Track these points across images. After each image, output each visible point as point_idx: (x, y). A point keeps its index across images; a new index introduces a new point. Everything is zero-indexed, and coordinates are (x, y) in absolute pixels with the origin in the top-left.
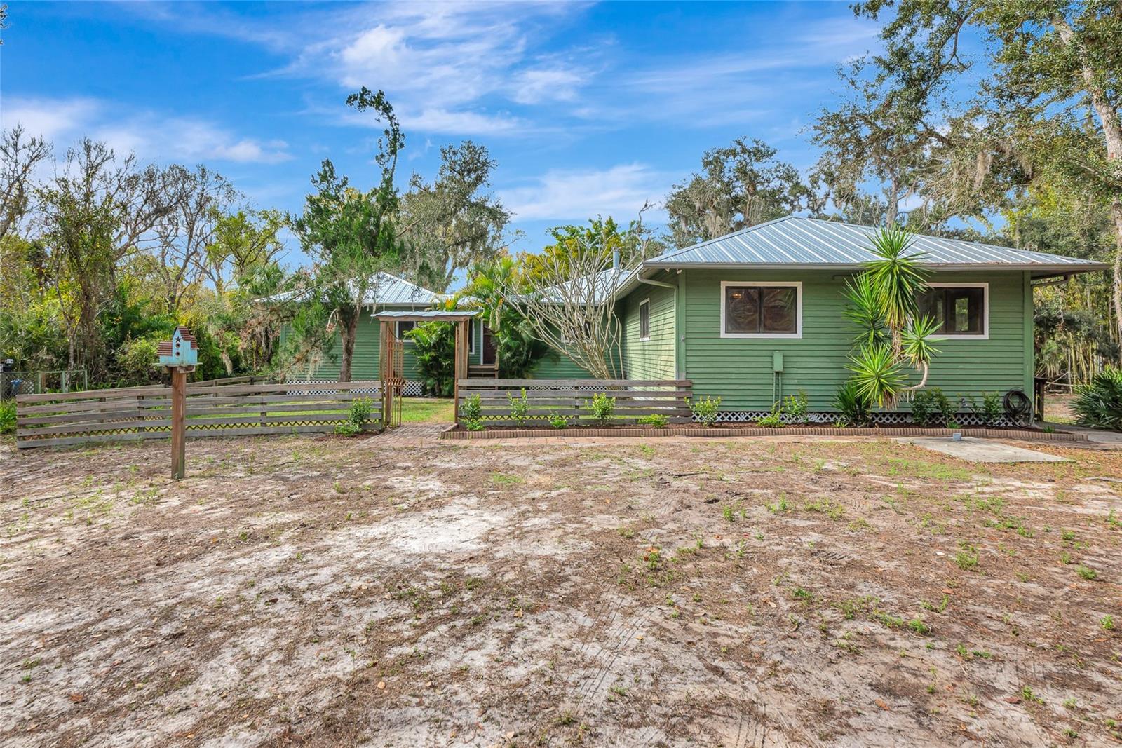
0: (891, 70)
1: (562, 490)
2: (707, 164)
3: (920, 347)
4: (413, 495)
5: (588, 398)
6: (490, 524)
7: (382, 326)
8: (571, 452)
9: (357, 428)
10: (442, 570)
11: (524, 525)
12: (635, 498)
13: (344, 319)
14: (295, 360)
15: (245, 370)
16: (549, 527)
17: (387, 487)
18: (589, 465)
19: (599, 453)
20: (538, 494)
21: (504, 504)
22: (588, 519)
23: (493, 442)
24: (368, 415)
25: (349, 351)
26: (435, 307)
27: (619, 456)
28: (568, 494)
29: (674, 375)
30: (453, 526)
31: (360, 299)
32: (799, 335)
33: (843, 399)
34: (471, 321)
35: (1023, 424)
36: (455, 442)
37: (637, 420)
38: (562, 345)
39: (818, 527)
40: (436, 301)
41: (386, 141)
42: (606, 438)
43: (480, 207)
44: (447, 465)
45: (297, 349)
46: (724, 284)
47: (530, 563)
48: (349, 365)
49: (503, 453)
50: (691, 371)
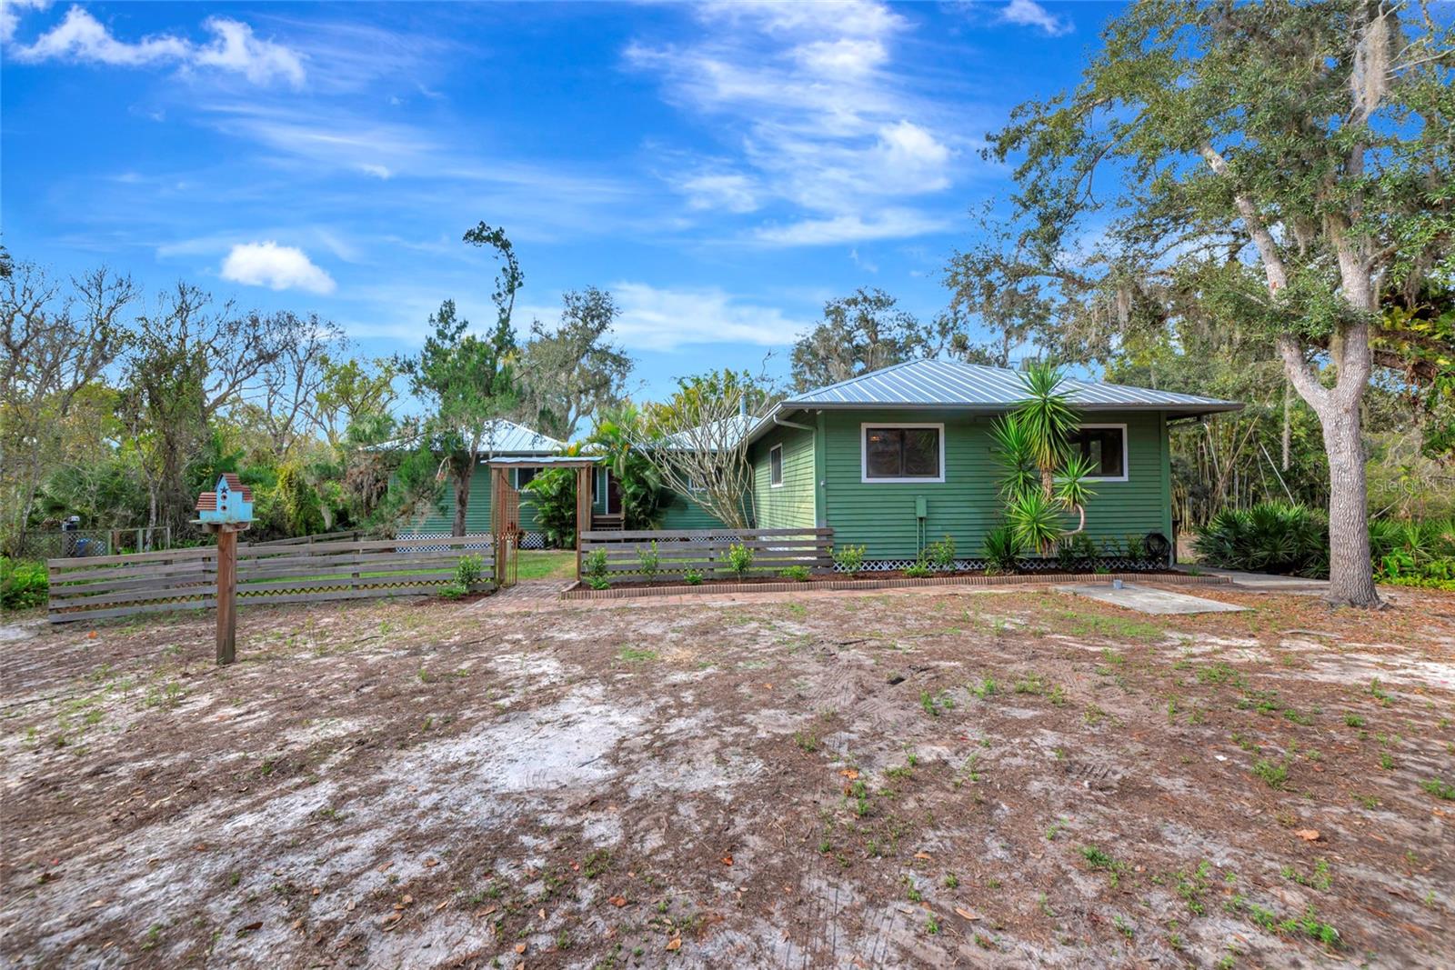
0: (1027, 207)
1: (709, 670)
2: (828, 314)
3: (1075, 489)
4: (520, 684)
5: (724, 549)
6: (620, 729)
7: (494, 473)
8: (711, 614)
9: (464, 589)
10: (549, 831)
11: (666, 731)
12: (801, 678)
13: (457, 468)
14: (398, 513)
15: (354, 524)
16: (700, 733)
17: (487, 672)
18: (736, 631)
19: (744, 615)
20: (680, 677)
21: (638, 695)
22: (750, 717)
23: (621, 602)
24: (478, 574)
25: (462, 502)
26: (557, 454)
27: (767, 618)
28: (717, 676)
29: (815, 522)
30: (571, 735)
31: (474, 447)
32: (942, 479)
33: (992, 545)
34: (594, 470)
35: (1163, 567)
36: (577, 603)
37: (778, 572)
38: (692, 492)
39: (1045, 718)
40: (559, 449)
41: (503, 280)
42: (747, 595)
43: (603, 354)
44: (567, 636)
45: (401, 500)
46: (864, 426)
47: (682, 809)
48: (463, 516)
49: (633, 618)
50: (832, 518)
